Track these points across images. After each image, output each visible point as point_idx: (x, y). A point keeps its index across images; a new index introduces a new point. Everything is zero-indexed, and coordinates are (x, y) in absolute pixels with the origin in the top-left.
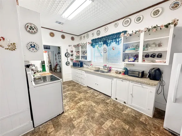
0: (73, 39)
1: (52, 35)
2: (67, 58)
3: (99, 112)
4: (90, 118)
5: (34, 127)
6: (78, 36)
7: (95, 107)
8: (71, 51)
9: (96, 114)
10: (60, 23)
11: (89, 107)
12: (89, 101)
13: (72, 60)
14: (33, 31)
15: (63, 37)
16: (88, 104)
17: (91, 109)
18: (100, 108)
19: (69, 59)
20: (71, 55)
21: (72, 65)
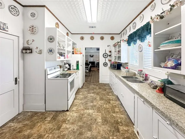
0: (112, 38)
1: (92, 38)
2: (105, 59)
3: (95, 133)
4: (78, 132)
5: (45, 110)
6: (119, 34)
7: (97, 124)
8: (109, 51)
9: (89, 132)
10: (92, 27)
11: (92, 120)
12: (99, 114)
13: (110, 61)
14: (52, 41)
15: (102, 38)
16: (94, 116)
17: (89, 124)
18: (101, 129)
19: (107, 59)
20: (109, 56)
21: (110, 66)
